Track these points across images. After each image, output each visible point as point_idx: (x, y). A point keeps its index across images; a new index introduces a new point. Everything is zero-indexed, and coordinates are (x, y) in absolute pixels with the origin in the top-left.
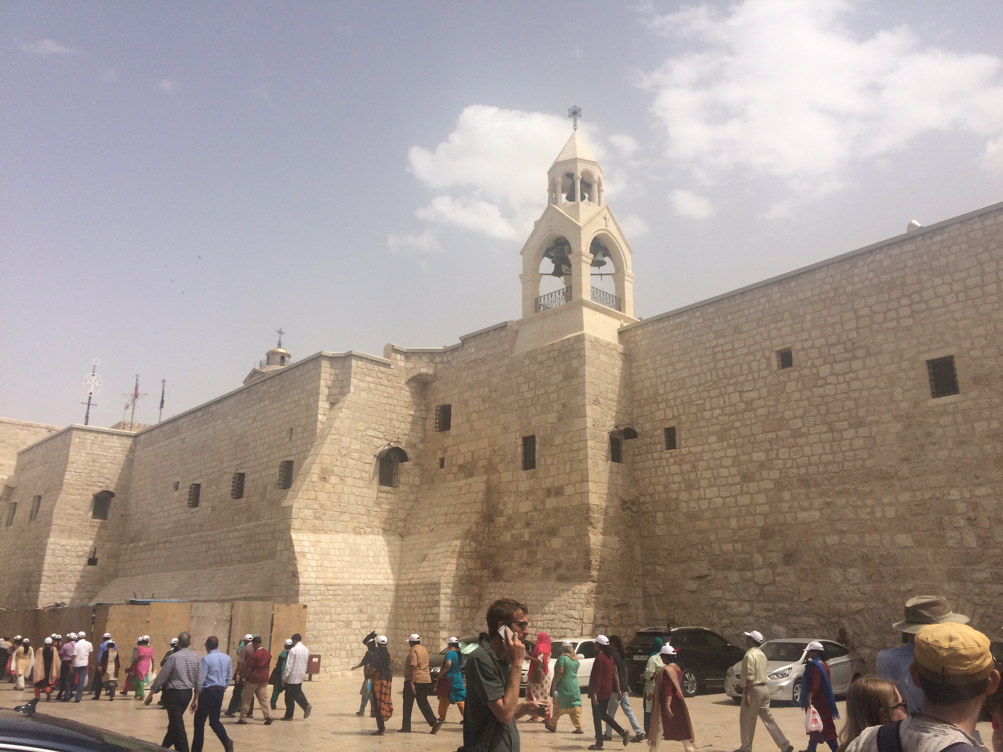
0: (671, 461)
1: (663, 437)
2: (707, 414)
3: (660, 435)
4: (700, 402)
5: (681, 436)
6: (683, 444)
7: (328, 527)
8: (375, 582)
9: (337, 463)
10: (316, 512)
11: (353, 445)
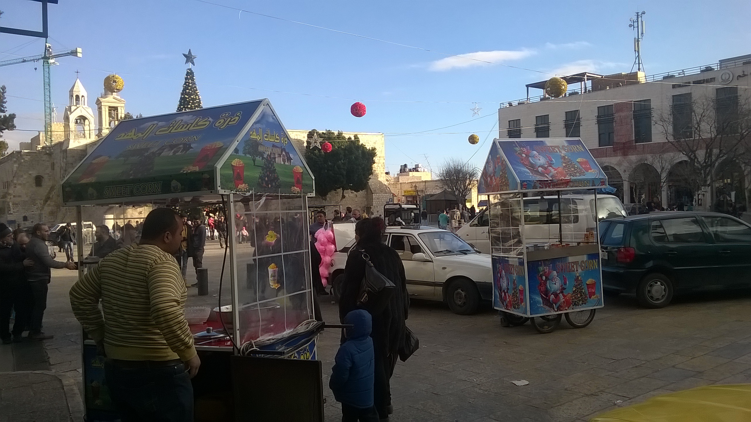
7: (18, 200)
8: (33, 213)
9: (20, 182)
10: (14, 196)
11: (25, 177)
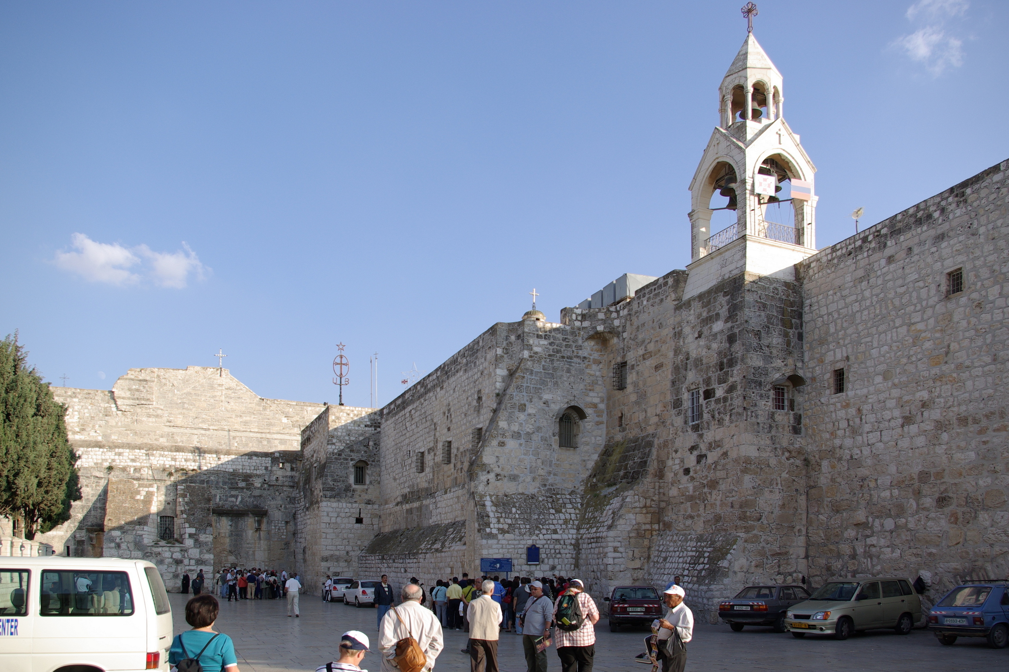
0: (839, 405)
1: (832, 381)
2: (874, 352)
3: (829, 378)
4: (868, 339)
5: (850, 377)
6: (850, 386)
7: (509, 488)
8: (555, 536)
9: (515, 427)
10: (497, 475)
11: (530, 410)
